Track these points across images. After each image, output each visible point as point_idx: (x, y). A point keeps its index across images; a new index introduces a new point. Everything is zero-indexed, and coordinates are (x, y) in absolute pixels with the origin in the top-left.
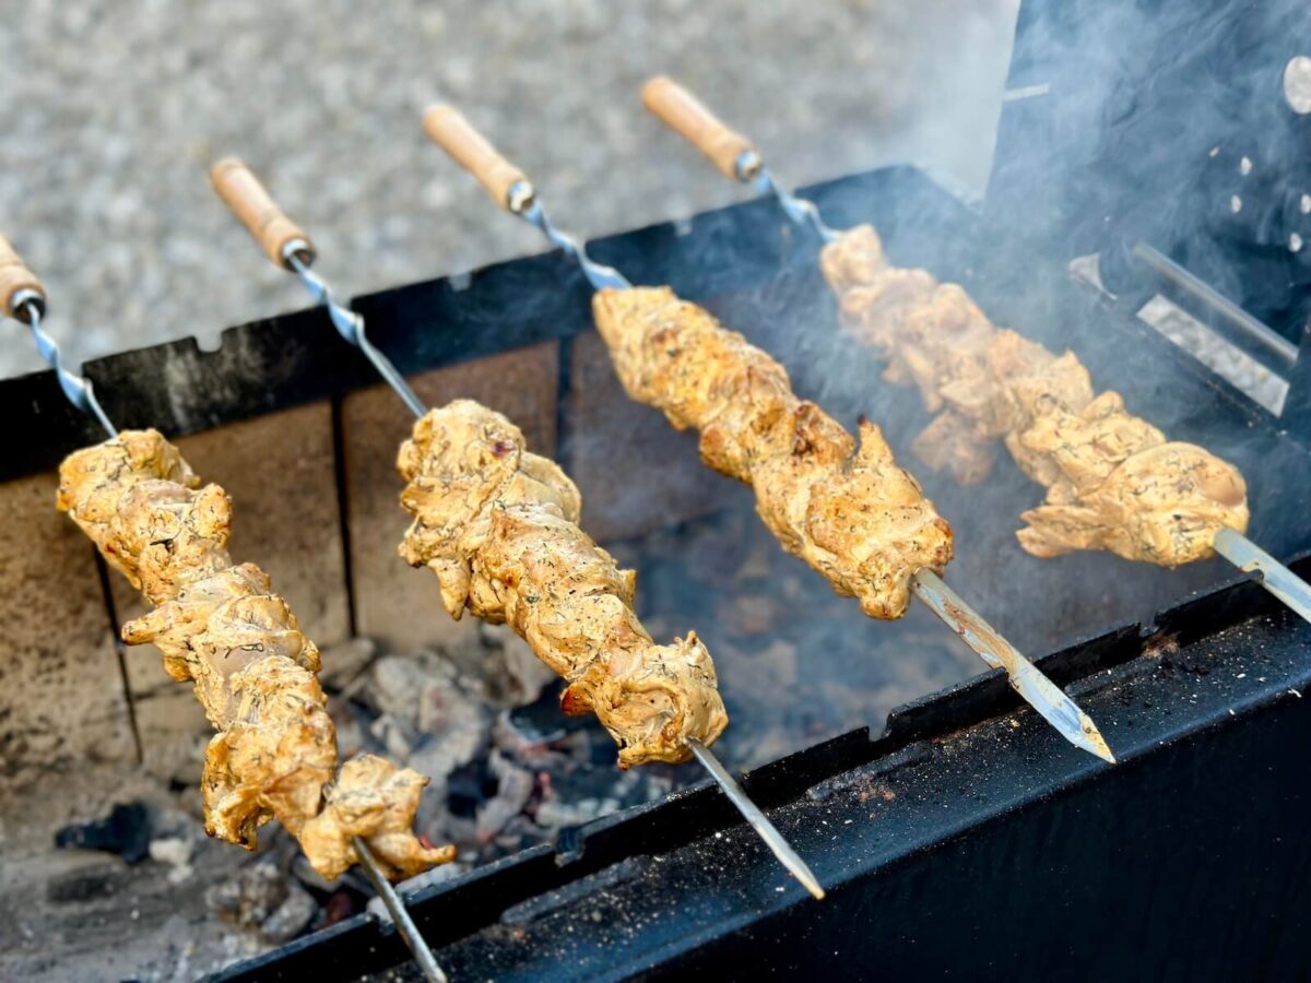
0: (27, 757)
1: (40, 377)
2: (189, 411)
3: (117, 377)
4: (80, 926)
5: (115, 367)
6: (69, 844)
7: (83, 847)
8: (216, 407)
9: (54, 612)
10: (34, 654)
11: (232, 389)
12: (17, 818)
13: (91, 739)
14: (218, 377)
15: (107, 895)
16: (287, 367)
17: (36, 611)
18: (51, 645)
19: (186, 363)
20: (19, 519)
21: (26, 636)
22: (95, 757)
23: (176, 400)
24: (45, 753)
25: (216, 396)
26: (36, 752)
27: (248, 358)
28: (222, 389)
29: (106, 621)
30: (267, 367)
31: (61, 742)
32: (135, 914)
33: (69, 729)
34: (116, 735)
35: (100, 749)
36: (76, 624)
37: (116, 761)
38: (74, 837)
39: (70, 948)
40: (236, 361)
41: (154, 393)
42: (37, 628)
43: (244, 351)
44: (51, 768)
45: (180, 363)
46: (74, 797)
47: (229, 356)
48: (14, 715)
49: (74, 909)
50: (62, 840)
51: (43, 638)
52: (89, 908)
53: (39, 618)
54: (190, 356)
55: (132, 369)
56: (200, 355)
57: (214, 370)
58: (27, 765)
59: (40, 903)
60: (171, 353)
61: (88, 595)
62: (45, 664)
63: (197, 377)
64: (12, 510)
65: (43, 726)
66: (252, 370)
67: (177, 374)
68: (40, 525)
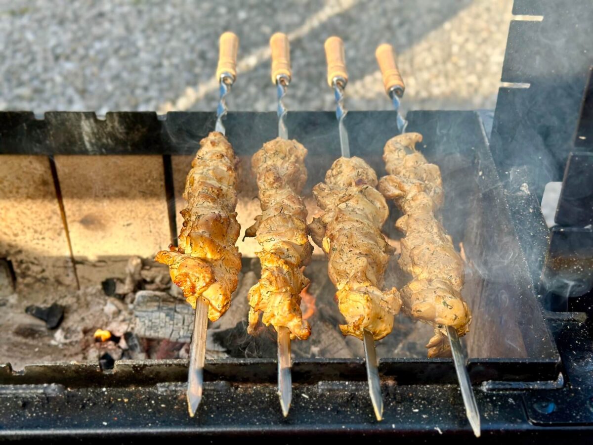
0: (30, 273)
1: (26, 114)
2: (92, 145)
3: (59, 122)
4: (16, 346)
5: (59, 118)
6: (29, 313)
7: (34, 315)
8: (104, 146)
9: (40, 215)
10: (32, 230)
11: (111, 139)
12: (24, 297)
13: (57, 273)
14: (105, 133)
15: (34, 338)
16: (136, 136)
17: (32, 213)
18: (39, 229)
19: (90, 123)
20: (24, 172)
21: (28, 222)
22: (59, 282)
23: (86, 139)
24: (37, 273)
25: (104, 141)
26: (33, 272)
27: (119, 128)
28: (107, 138)
29: (62, 226)
30: (127, 134)
31: (43, 271)
32: (37, 350)
33: (47, 266)
34: (68, 275)
35: (61, 279)
36: (49, 223)
37: (68, 286)
38: (32, 310)
39: (7, 353)
40: (113, 127)
41: (76, 133)
42: (32, 220)
43: (116, 124)
44: (39, 280)
45: (87, 122)
46: (47, 295)
47: (110, 125)
48: (23, 254)
49: (20, 339)
50: (28, 310)
51: (35, 225)
52: (24, 340)
53: (33, 216)
54: (92, 120)
55: (66, 120)
56: (96, 121)
57: (103, 129)
58: (29, 276)
59: (10, 332)
60: (83, 117)
61: (54, 212)
62: (37, 236)
63: (96, 130)
64: (20, 167)
65: (36, 262)
66: (121, 133)
67: (86, 127)
68: (33, 177)
